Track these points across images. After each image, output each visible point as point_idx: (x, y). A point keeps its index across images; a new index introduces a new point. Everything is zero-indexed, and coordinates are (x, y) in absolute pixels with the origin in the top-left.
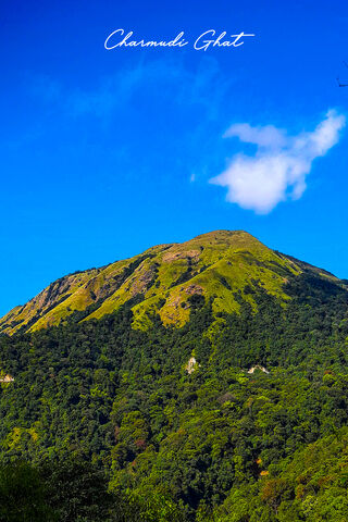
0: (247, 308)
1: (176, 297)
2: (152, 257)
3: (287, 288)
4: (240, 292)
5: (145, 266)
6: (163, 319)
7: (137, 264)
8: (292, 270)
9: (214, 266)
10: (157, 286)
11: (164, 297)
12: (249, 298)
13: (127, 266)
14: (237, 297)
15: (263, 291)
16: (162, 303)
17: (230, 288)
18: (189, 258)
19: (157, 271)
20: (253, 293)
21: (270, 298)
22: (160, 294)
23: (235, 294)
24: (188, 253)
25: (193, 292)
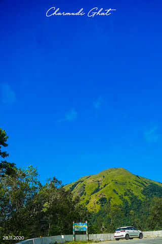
0: (125, 202)
1: (94, 199)
2: (82, 182)
3: (143, 192)
4: (122, 195)
5: (79, 186)
6: (89, 209)
7: (75, 185)
8: (145, 184)
9: (110, 184)
10: (85, 195)
11: (88, 199)
12: (126, 198)
13: (71, 187)
14: (121, 197)
15: (132, 194)
16: (88, 202)
17: (117, 194)
18: (98, 181)
19: (84, 188)
20: (128, 195)
21: (136, 197)
22: (86, 198)
23: (120, 196)
24: (98, 179)
25: (101, 196)
